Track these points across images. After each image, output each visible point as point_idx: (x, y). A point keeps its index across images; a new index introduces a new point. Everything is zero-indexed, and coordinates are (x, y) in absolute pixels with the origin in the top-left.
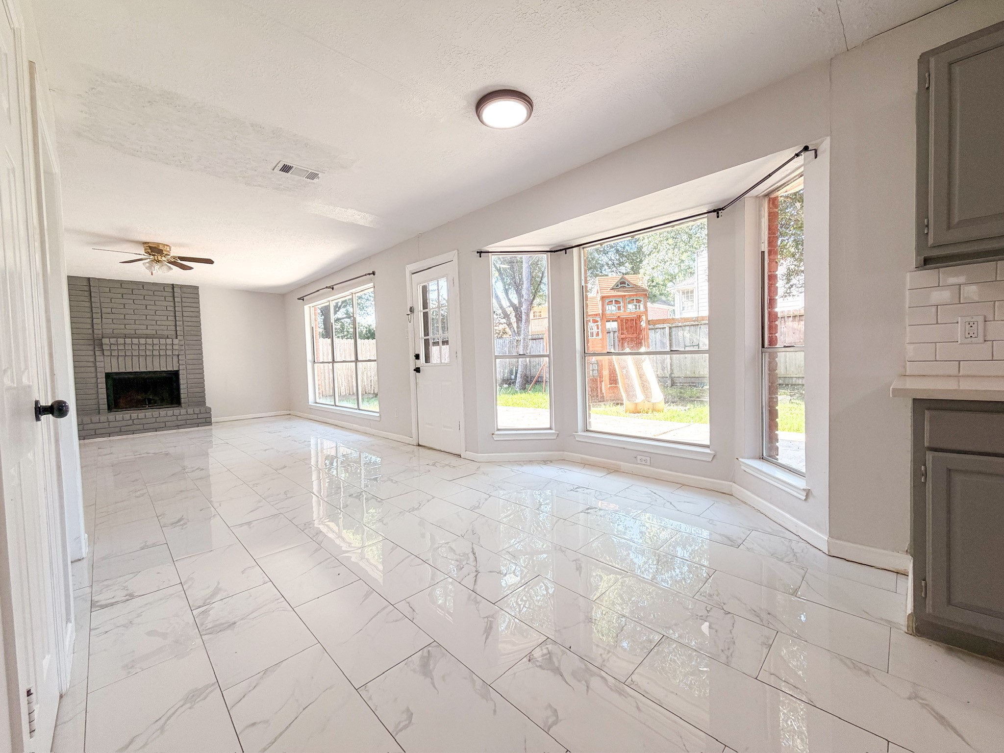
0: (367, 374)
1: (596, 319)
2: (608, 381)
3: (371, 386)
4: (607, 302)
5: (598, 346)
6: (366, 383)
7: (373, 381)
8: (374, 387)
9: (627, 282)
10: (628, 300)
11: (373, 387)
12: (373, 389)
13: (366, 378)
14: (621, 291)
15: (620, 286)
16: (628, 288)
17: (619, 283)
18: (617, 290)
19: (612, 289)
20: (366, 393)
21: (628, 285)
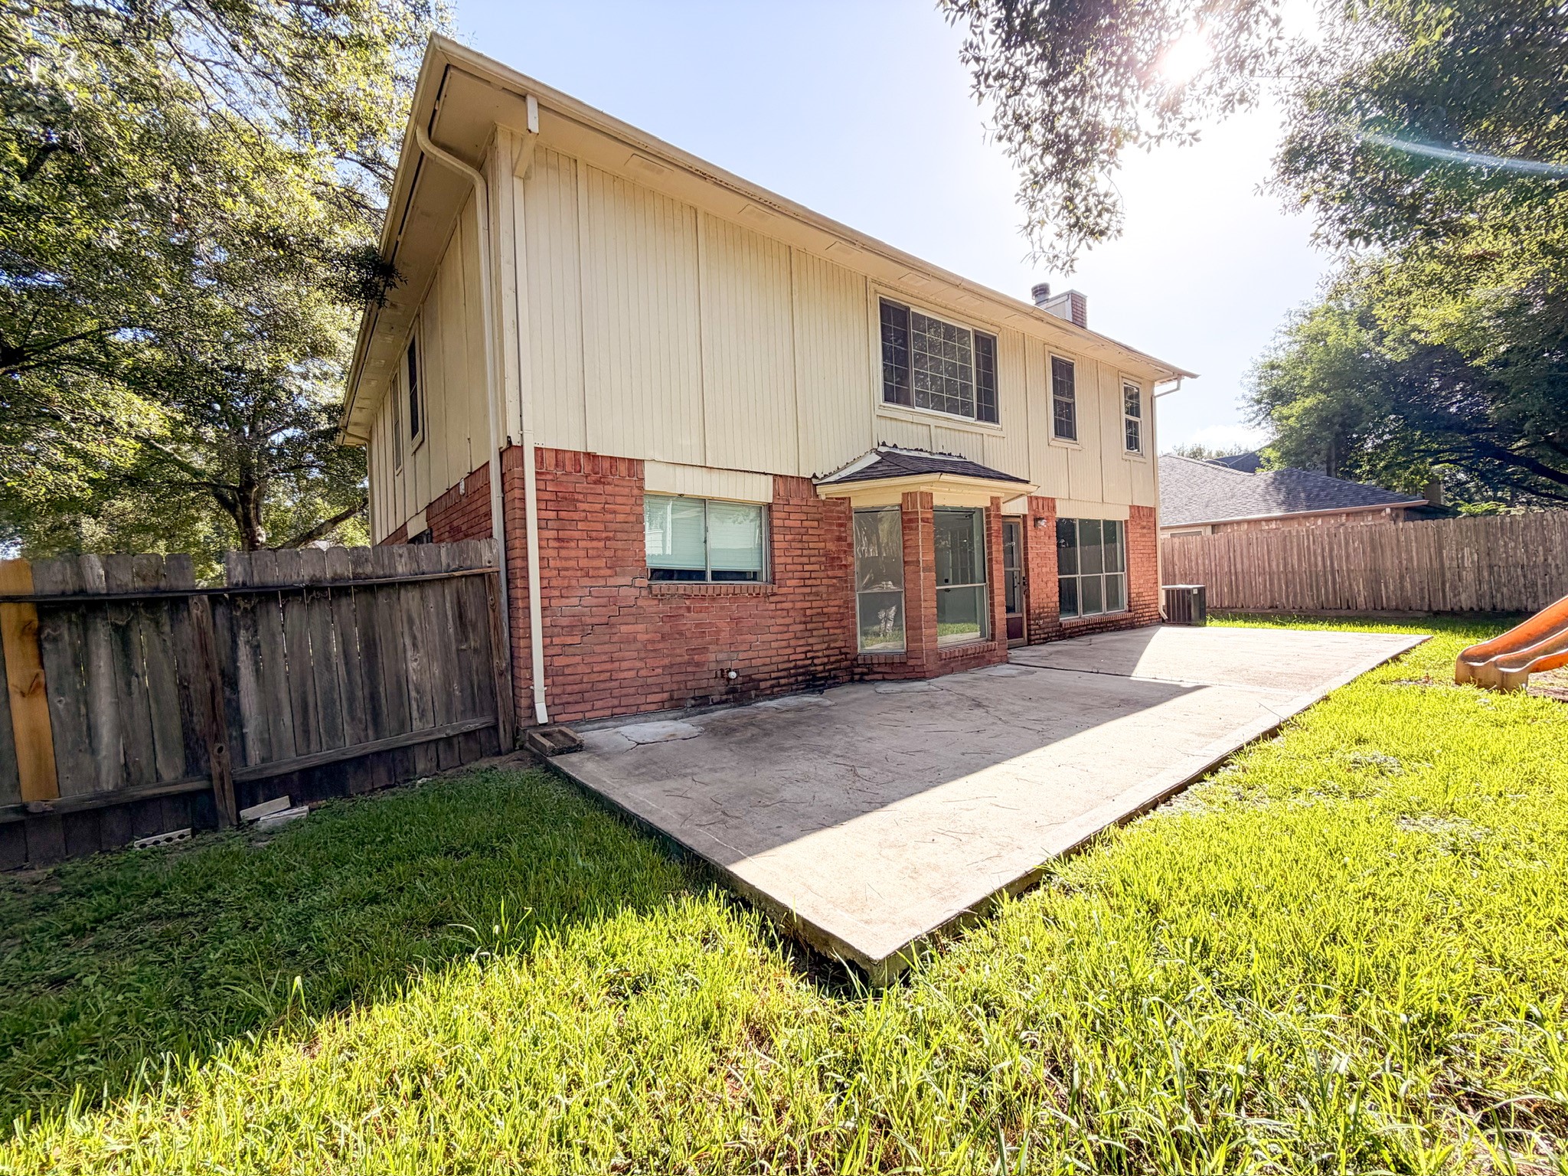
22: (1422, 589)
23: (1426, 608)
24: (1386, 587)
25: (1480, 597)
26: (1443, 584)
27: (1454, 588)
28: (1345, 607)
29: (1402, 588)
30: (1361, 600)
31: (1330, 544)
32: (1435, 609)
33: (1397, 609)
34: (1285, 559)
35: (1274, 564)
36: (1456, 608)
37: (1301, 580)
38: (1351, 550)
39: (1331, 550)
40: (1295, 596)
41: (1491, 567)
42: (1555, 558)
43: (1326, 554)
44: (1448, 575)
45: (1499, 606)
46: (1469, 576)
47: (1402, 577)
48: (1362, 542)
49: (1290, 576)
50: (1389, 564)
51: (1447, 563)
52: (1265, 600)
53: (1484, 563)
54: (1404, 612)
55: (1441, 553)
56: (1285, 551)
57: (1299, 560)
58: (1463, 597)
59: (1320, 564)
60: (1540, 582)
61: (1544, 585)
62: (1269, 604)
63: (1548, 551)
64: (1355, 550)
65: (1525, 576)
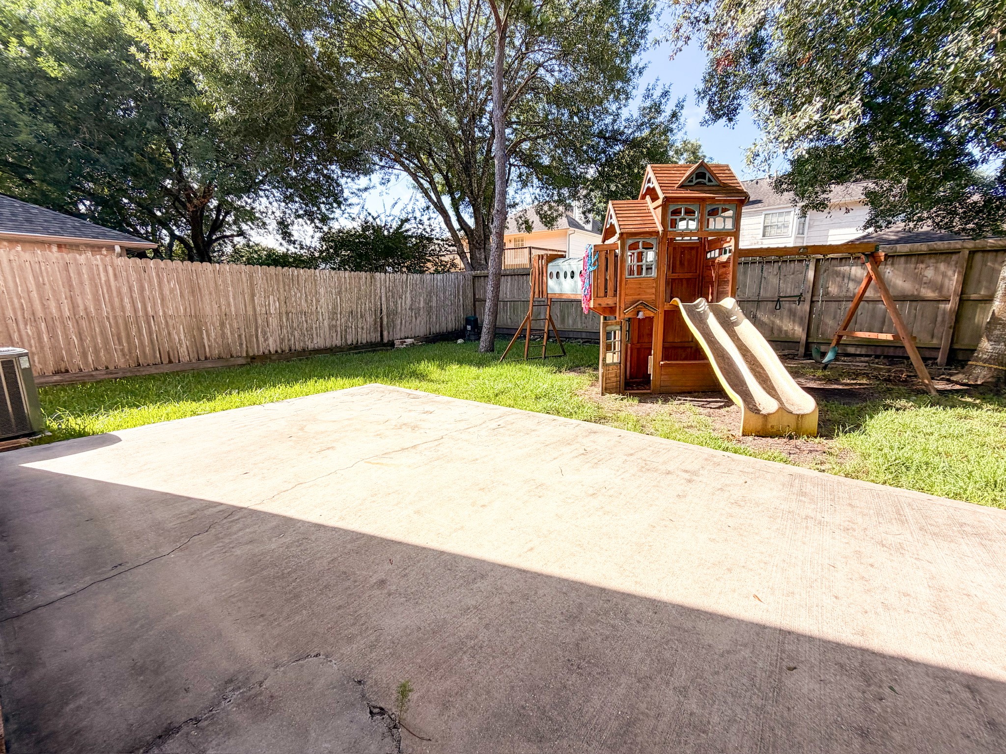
0: (231, 325)
1: (649, 241)
2: (660, 355)
3: (241, 344)
4: (671, 210)
5: (648, 291)
6: (230, 340)
7: (243, 336)
8: (247, 347)
9: (708, 175)
10: (709, 208)
11: (244, 346)
12: (245, 349)
13: (229, 331)
14: (697, 191)
15: (695, 182)
16: (708, 186)
17: (694, 176)
18: (691, 188)
19: (682, 186)
20: (232, 356)
21: (710, 181)
22: (240, 336)
23: (244, 354)
24: (208, 335)
25: (282, 340)
26: (257, 330)
27: (264, 333)
28: (166, 361)
29: (223, 334)
30: (183, 351)
31: (140, 281)
32: (251, 354)
33: (220, 358)
34: (72, 299)
35: (53, 305)
36: (267, 352)
37: (103, 333)
38: (167, 292)
39: (142, 289)
40: (96, 351)
41: (287, 313)
42: (321, 308)
43: (136, 295)
44: (260, 321)
45: (293, 348)
46: (274, 322)
47: (222, 324)
48: (179, 283)
49: (84, 324)
50: (208, 309)
51: (258, 309)
52: (44, 362)
53: (283, 310)
54: (227, 360)
55: (253, 300)
56: (71, 287)
57: (97, 301)
58: (271, 341)
59: (128, 307)
60: (314, 326)
61: (316, 328)
62: (51, 367)
63: (318, 301)
64: (172, 291)
65: (306, 321)
